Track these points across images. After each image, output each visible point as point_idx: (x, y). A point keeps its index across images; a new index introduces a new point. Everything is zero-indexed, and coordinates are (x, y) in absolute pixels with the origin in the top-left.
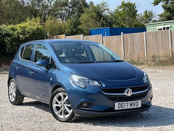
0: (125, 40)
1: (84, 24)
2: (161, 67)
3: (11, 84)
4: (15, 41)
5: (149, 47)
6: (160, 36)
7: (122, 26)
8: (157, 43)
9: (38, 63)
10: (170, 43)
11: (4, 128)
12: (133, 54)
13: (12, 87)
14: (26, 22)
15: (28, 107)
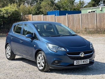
0: (69, 18)
1: (43, 8)
2: (91, 35)
3: (8, 47)
4: (2, 18)
5: (83, 23)
6: (90, 16)
7: (66, 10)
8: (88, 20)
9: (26, 36)
10: (96, 20)
11: (8, 76)
12: (73, 27)
13: (8, 49)
14: (8, 6)
15: (18, 62)
